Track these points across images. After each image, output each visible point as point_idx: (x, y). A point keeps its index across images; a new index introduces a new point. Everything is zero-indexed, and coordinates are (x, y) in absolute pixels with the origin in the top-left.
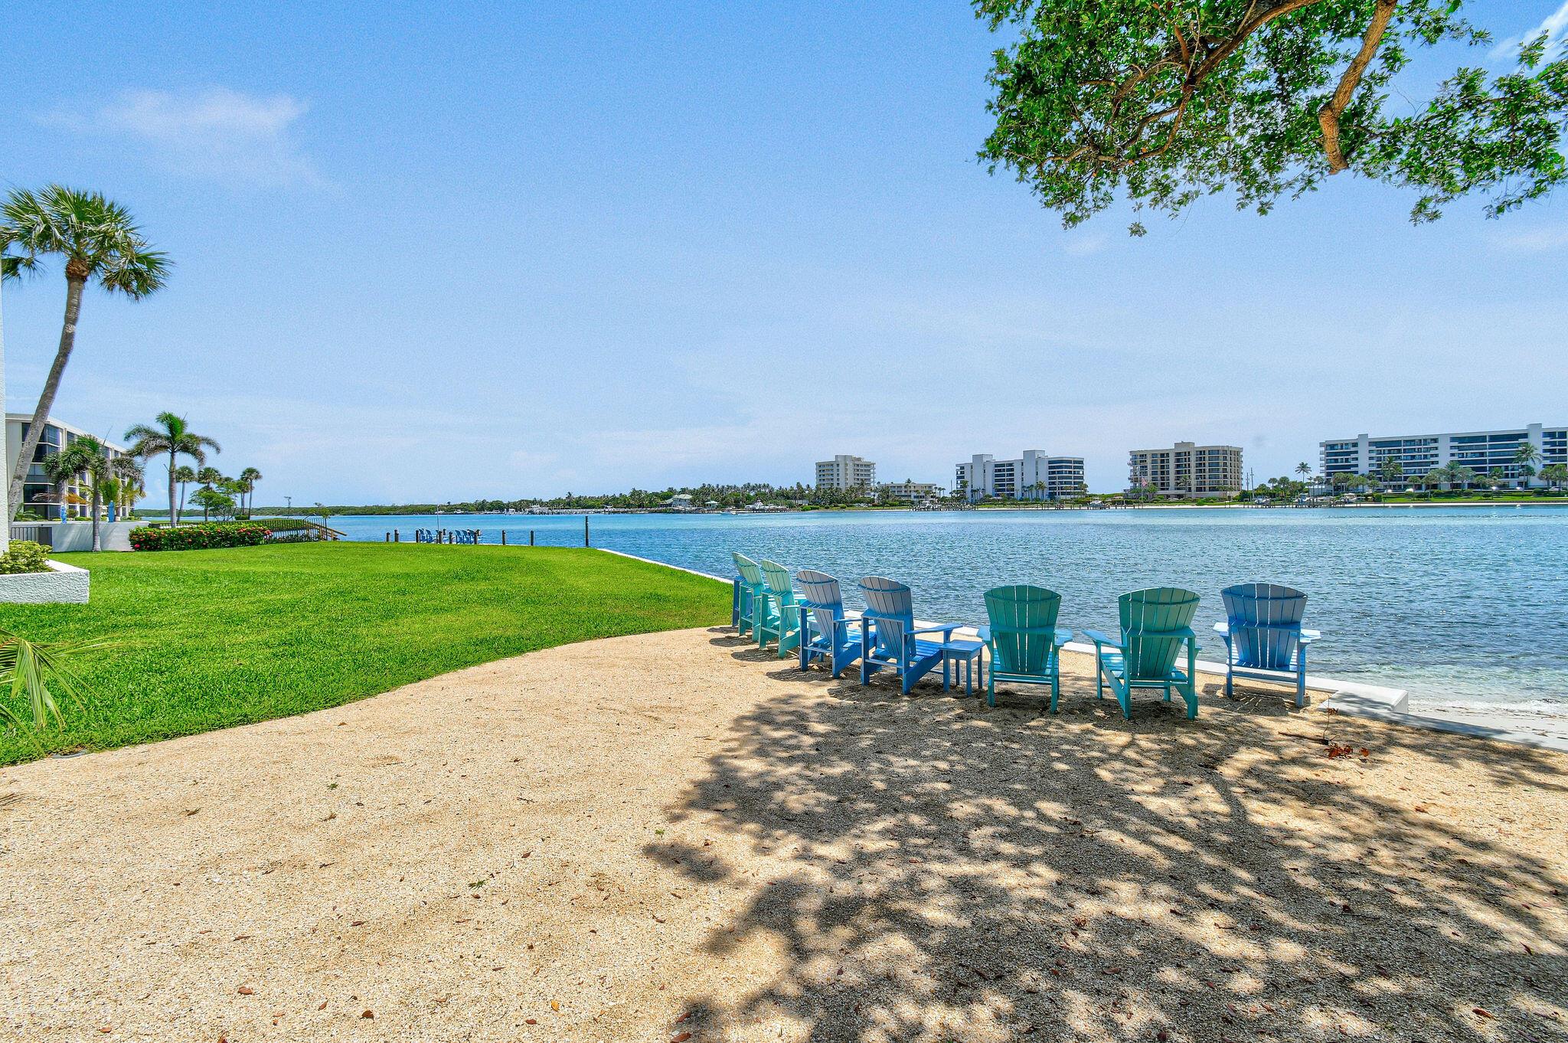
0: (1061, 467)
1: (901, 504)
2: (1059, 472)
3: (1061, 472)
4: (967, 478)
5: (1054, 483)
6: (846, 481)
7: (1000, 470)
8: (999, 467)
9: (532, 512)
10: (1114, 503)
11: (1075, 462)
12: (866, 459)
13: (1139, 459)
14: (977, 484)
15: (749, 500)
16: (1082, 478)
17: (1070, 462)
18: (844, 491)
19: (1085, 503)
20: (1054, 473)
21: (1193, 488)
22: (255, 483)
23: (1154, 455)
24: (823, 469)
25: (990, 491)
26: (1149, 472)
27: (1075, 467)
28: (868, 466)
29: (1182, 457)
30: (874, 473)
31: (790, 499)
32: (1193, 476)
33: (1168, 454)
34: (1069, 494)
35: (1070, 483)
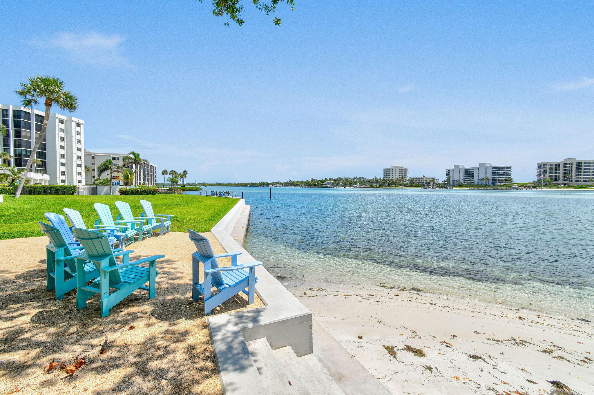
0: (499, 170)
1: (419, 186)
2: (497, 173)
3: (499, 173)
4: (451, 175)
5: (494, 178)
6: (395, 176)
7: (467, 172)
8: (467, 171)
9: (276, 186)
10: (526, 187)
11: (507, 168)
12: (405, 168)
13: (542, 167)
14: (456, 178)
15: (355, 183)
16: (510, 175)
17: (504, 168)
18: (394, 180)
19: (509, 187)
20: (495, 173)
21: (574, 180)
22: (186, 175)
23: (551, 165)
24: (387, 171)
25: (462, 181)
26: (548, 172)
27: (506, 170)
28: (406, 170)
29: (567, 166)
30: (408, 173)
31: (372, 183)
32: (574, 174)
33: (559, 164)
34: (502, 182)
35: (504, 178)
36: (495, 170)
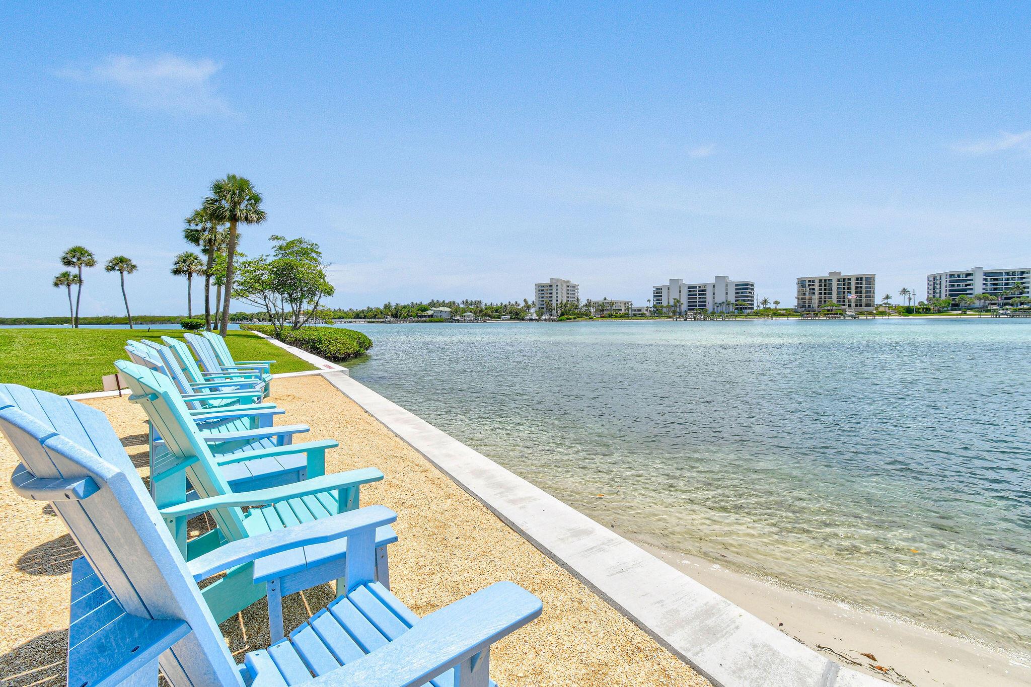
2: (742, 293)
4: (663, 296)
5: (739, 300)
7: (692, 291)
8: (691, 288)
11: (750, 285)
12: (572, 282)
13: (805, 285)
14: (674, 300)
16: (754, 296)
20: (738, 293)
23: (821, 281)
25: (684, 306)
26: (817, 292)
28: (574, 287)
30: (578, 292)
36: (740, 289)
